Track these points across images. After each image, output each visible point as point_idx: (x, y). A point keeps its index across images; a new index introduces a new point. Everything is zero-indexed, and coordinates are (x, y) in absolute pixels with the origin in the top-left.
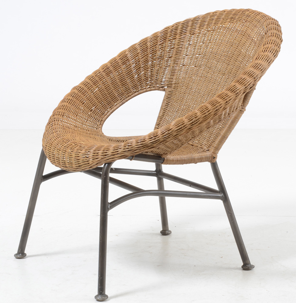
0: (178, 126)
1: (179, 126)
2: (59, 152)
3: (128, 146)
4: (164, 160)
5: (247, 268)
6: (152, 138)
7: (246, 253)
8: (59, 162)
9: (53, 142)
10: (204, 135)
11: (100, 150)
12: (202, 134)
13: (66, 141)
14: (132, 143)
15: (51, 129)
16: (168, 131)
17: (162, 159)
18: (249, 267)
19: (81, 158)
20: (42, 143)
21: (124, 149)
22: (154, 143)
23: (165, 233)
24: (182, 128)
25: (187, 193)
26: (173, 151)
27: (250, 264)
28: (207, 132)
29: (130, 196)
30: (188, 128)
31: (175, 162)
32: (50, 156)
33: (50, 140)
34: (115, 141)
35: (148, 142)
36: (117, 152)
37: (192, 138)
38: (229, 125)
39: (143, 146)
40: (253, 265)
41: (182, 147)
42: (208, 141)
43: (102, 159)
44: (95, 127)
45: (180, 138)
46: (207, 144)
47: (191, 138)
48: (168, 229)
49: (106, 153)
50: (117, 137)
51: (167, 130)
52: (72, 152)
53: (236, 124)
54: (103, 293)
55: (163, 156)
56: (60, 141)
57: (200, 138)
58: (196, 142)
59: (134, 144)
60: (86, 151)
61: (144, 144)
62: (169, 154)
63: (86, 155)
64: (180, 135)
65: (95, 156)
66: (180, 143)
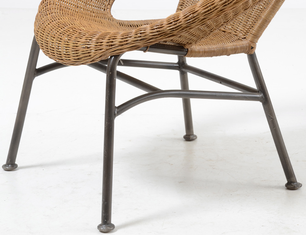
0: (206, 7)
1: (208, 7)
2: (53, 40)
3: (141, 33)
4: (187, 51)
5: (292, 187)
6: (171, 23)
7: (291, 169)
8: (54, 53)
9: (46, 26)
10: (239, 19)
11: (104, 39)
12: (237, 17)
13: (63, 26)
14: (145, 30)
15: (45, 10)
16: (193, 14)
17: (184, 50)
18: (295, 186)
19: (81, 48)
20: (34, 28)
21: (135, 38)
22: (175, 29)
23: (189, 138)
24: (211, 9)
25: (216, 94)
26: (199, 40)
27: (297, 182)
28: (244, 15)
29: (143, 98)
30: (219, 9)
31: (201, 54)
32: (42, 45)
33: (43, 24)
34: (127, 26)
35: (166, 28)
36: (127, 41)
37: (224, 23)
38: (273, 6)
39: (160, 34)
40: (300, 184)
41: (211, 34)
42: (245, 26)
43: (107, 50)
44: (102, 8)
45: (208, 22)
46: (243, 30)
47: (222, 23)
48: (193, 133)
49: (112, 42)
50: (129, 21)
51: (191, 13)
52: (69, 40)
53: (282, 4)
54: (108, 222)
55: (187, 47)
56: (55, 26)
57: (234, 22)
58: (229, 27)
59: (148, 31)
60: (86, 40)
61: (161, 31)
62: (194, 44)
63: (86, 44)
64: (208, 20)
65: (98, 46)
66: (209, 29)
